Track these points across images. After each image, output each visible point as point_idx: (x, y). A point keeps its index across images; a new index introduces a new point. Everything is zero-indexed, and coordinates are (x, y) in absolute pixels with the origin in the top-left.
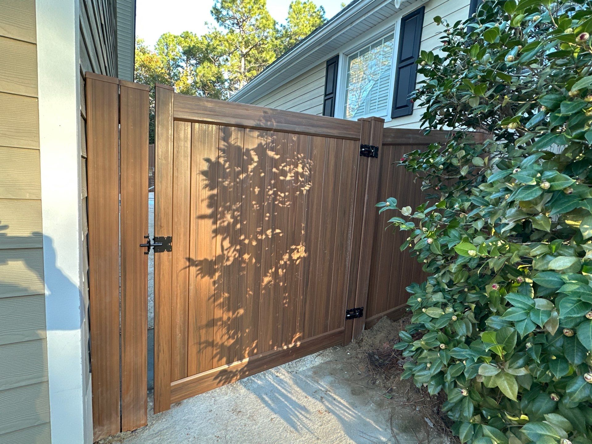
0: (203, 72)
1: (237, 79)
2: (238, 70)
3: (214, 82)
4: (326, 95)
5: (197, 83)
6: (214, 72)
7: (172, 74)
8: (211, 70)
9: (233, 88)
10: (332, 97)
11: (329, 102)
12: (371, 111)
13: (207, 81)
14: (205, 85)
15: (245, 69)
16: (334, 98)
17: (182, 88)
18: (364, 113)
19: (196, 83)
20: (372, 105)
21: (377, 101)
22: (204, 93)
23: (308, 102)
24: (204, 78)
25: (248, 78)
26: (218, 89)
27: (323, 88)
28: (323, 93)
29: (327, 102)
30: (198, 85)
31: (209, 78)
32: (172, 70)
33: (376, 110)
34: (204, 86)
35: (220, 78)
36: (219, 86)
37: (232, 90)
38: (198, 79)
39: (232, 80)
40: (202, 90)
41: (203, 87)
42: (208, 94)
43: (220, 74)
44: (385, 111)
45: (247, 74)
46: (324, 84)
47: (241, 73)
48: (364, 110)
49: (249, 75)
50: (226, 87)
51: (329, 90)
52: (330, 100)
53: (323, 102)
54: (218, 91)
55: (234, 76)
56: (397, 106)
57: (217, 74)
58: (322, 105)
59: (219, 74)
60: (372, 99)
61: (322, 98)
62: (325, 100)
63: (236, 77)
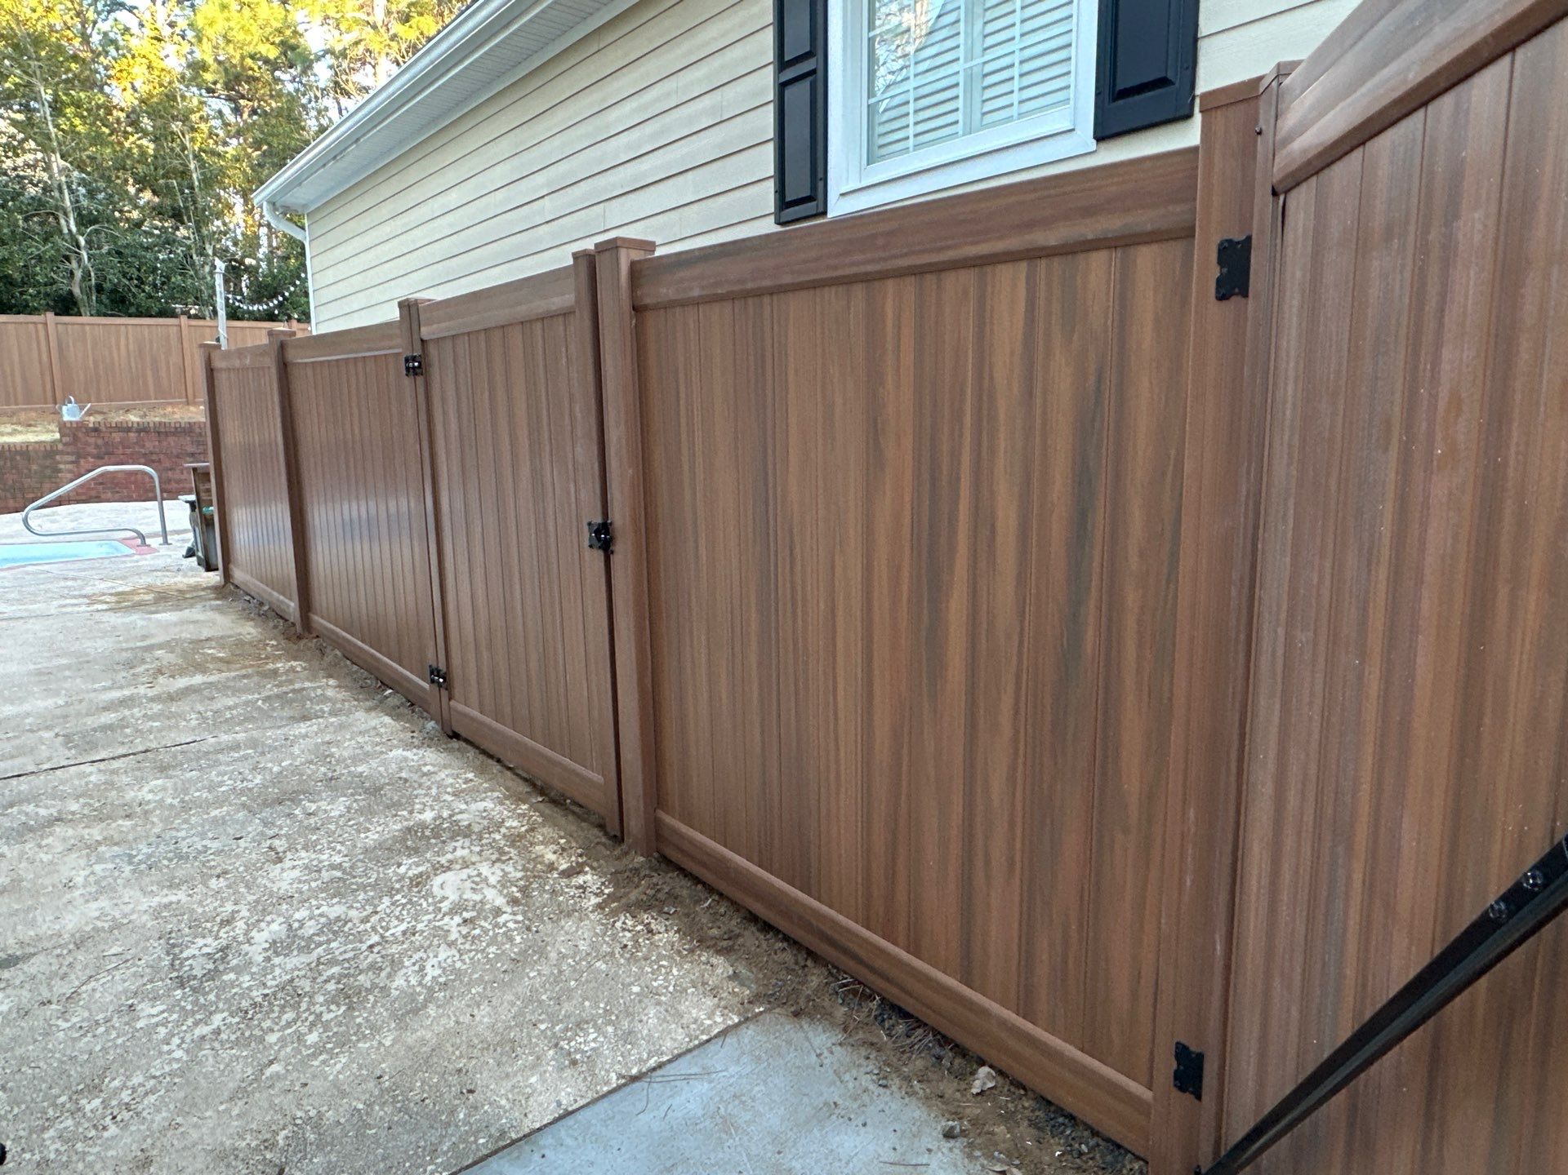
0: (220, 26)
1: (361, 47)
2: (362, 15)
3: (273, 65)
4: (782, 64)
5: (204, 67)
6: (268, 23)
7: (96, 39)
8: (254, 18)
9: (350, 88)
10: (813, 72)
11: (799, 94)
12: (989, 119)
13: (243, 58)
14: (237, 79)
15: (389, 13)
16: (820, 73)
17: (144, 89)
18: (959, 128)
19: (198, 67)
20: (989, 94)
21: (1015, 72)
22: (237, 111)
23: (707, 101)
24: (231, 47)
25: (404, 46)
26: (289, 93)
27: (769, 36)
28: (770, 56)
29: (789, 92)
30: (209, 77)
31: (251, 49)
32: (95, 23)
33: (1014, 111)
34: (235, 81)
35: (293, 48)
36: (293, 80)
37: (348, 94)
38: (204, 53)
39: (343, 54)
40: (229, 99)
41: (228, 86)
42: (254, 112)
43: (295, 32)
44: (1067, 110)
45: (397, 27)
46: (770, 18)
47: (374, 27)
48: (959, 116)
49: (408, 33)
50: (322, 85)
51: (797, 45)
52: (805, 85)
53: (770, 95)
54: (292, 99)
55: (348, 39)
56: (1120, 86)
57: (280, 31)
58: (771, 107)
59: (288, 33)
60: (988, 68)
61: (767, 80)
62: (782, 88)
63: (357, 43)
